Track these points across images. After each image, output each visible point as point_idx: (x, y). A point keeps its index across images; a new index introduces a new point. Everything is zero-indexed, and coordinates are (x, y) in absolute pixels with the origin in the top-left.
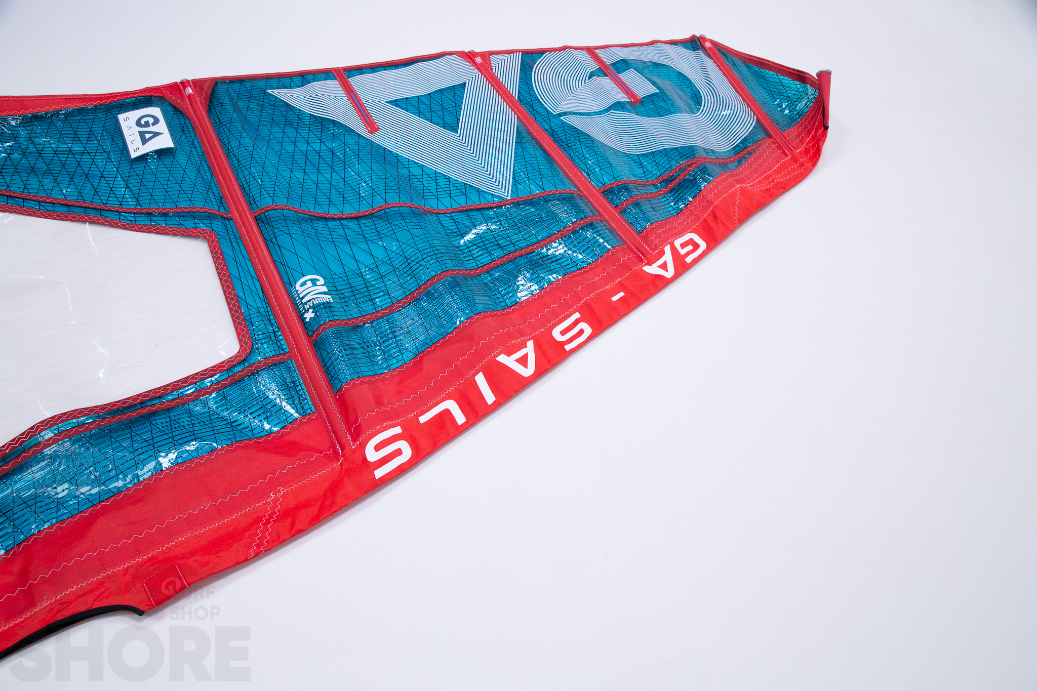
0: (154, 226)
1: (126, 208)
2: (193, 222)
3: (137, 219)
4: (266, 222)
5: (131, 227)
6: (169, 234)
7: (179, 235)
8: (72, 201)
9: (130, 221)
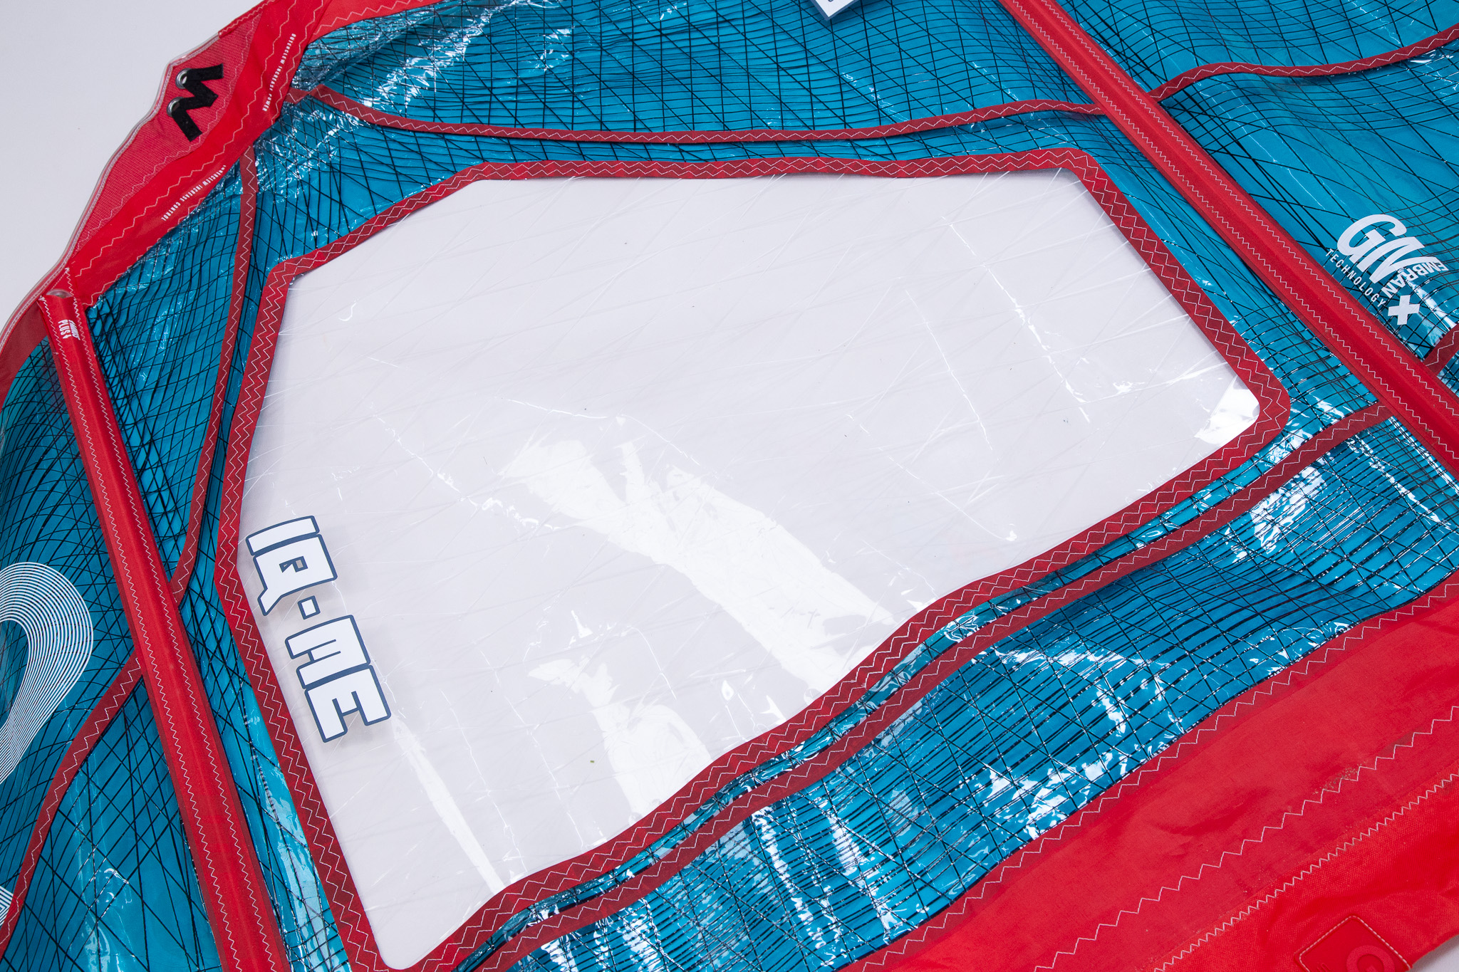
0: (940, 160)
1: (862, 130)
2: (1026, 136)
3: (895, 150)
4: (1196, 109)
5: (890, 169)
6: (982, 173)
7: (1005, 170)
8: (744, 133)
9: (881, 155)
